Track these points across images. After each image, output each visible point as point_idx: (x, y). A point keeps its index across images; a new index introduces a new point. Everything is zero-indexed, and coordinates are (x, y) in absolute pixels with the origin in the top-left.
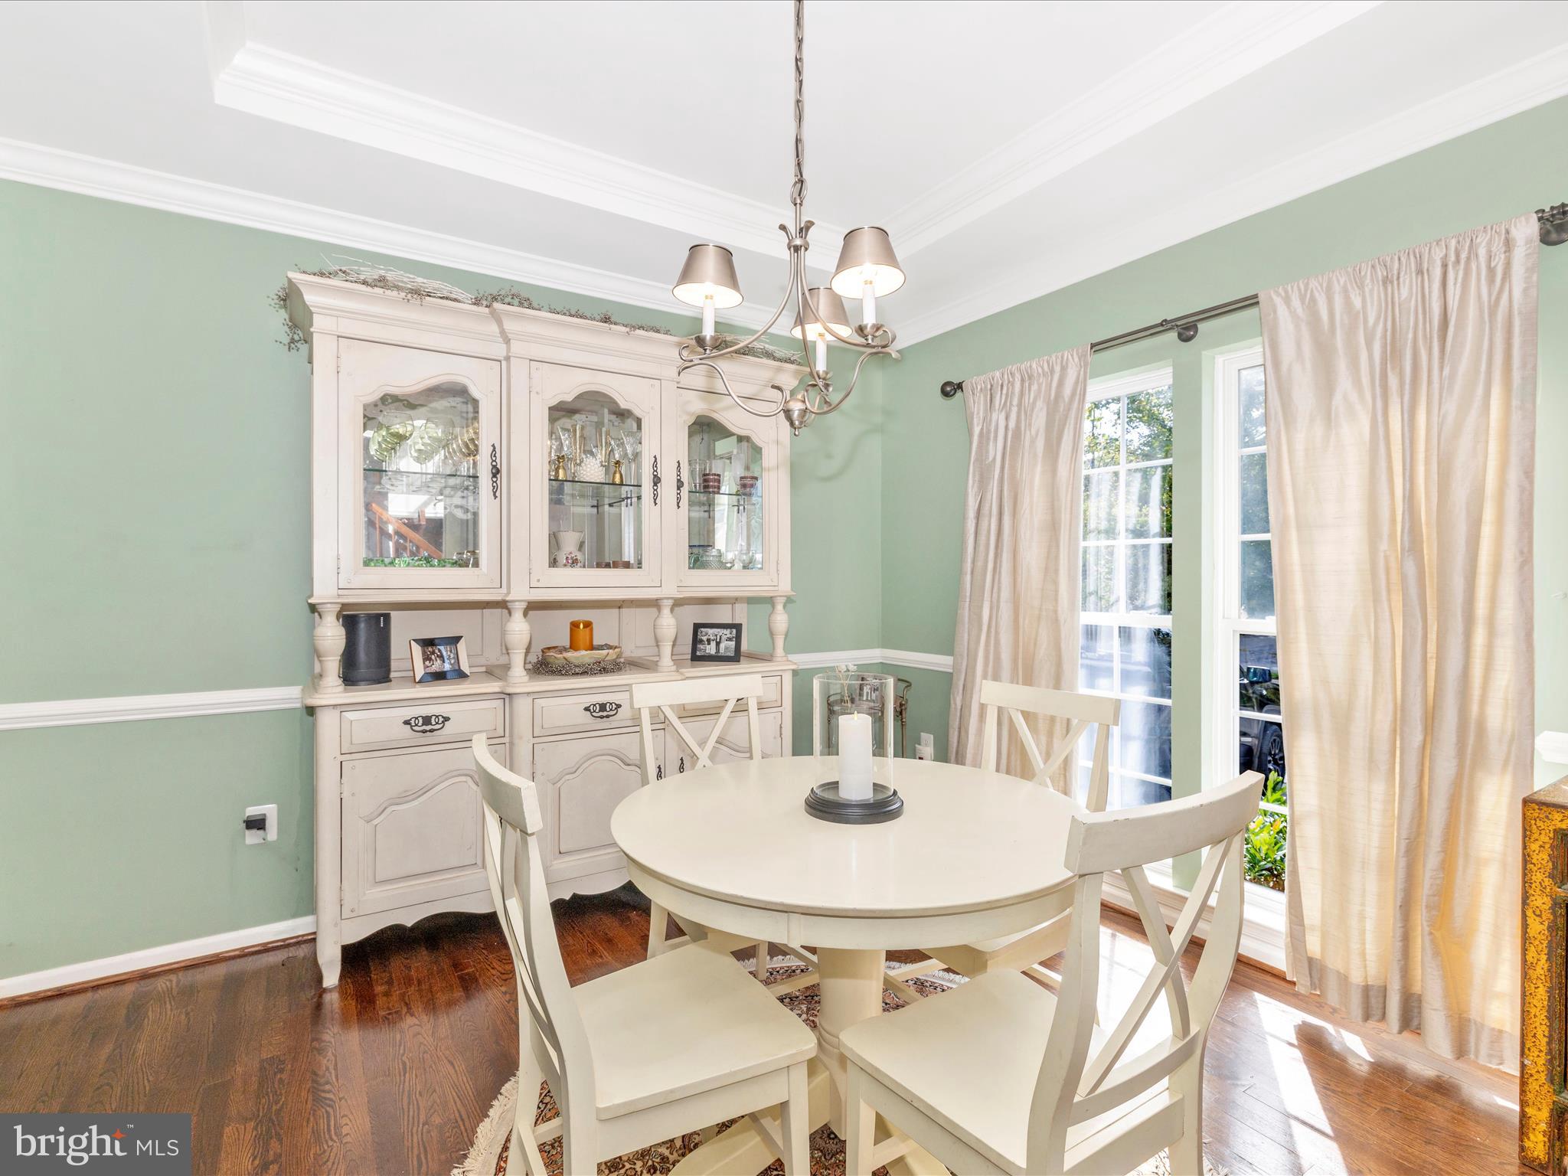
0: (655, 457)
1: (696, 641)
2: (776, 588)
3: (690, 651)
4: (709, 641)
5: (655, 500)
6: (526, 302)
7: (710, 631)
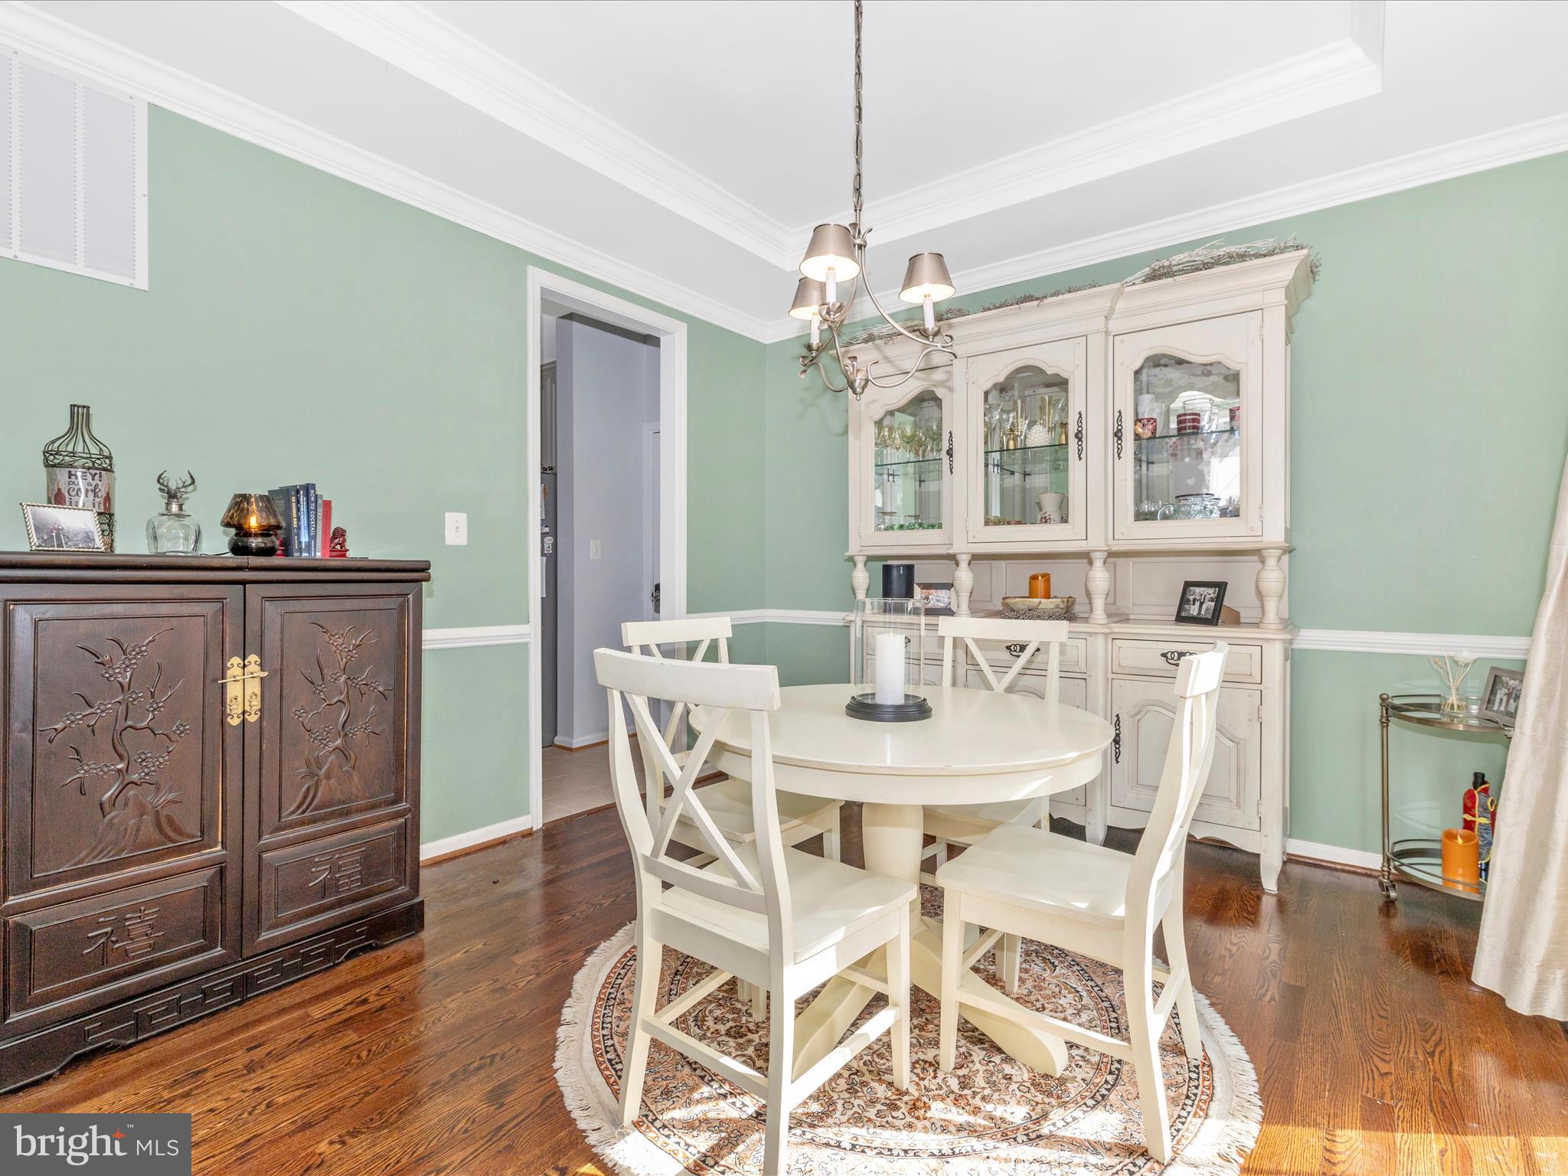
0: (1080, 413)
1: (1184, 601)
2: (1260, 539)
3: (1175, 613)
4: (1194, 600)
5: (1080, 455)
6: (961, 313)
7: (1198, 590)
